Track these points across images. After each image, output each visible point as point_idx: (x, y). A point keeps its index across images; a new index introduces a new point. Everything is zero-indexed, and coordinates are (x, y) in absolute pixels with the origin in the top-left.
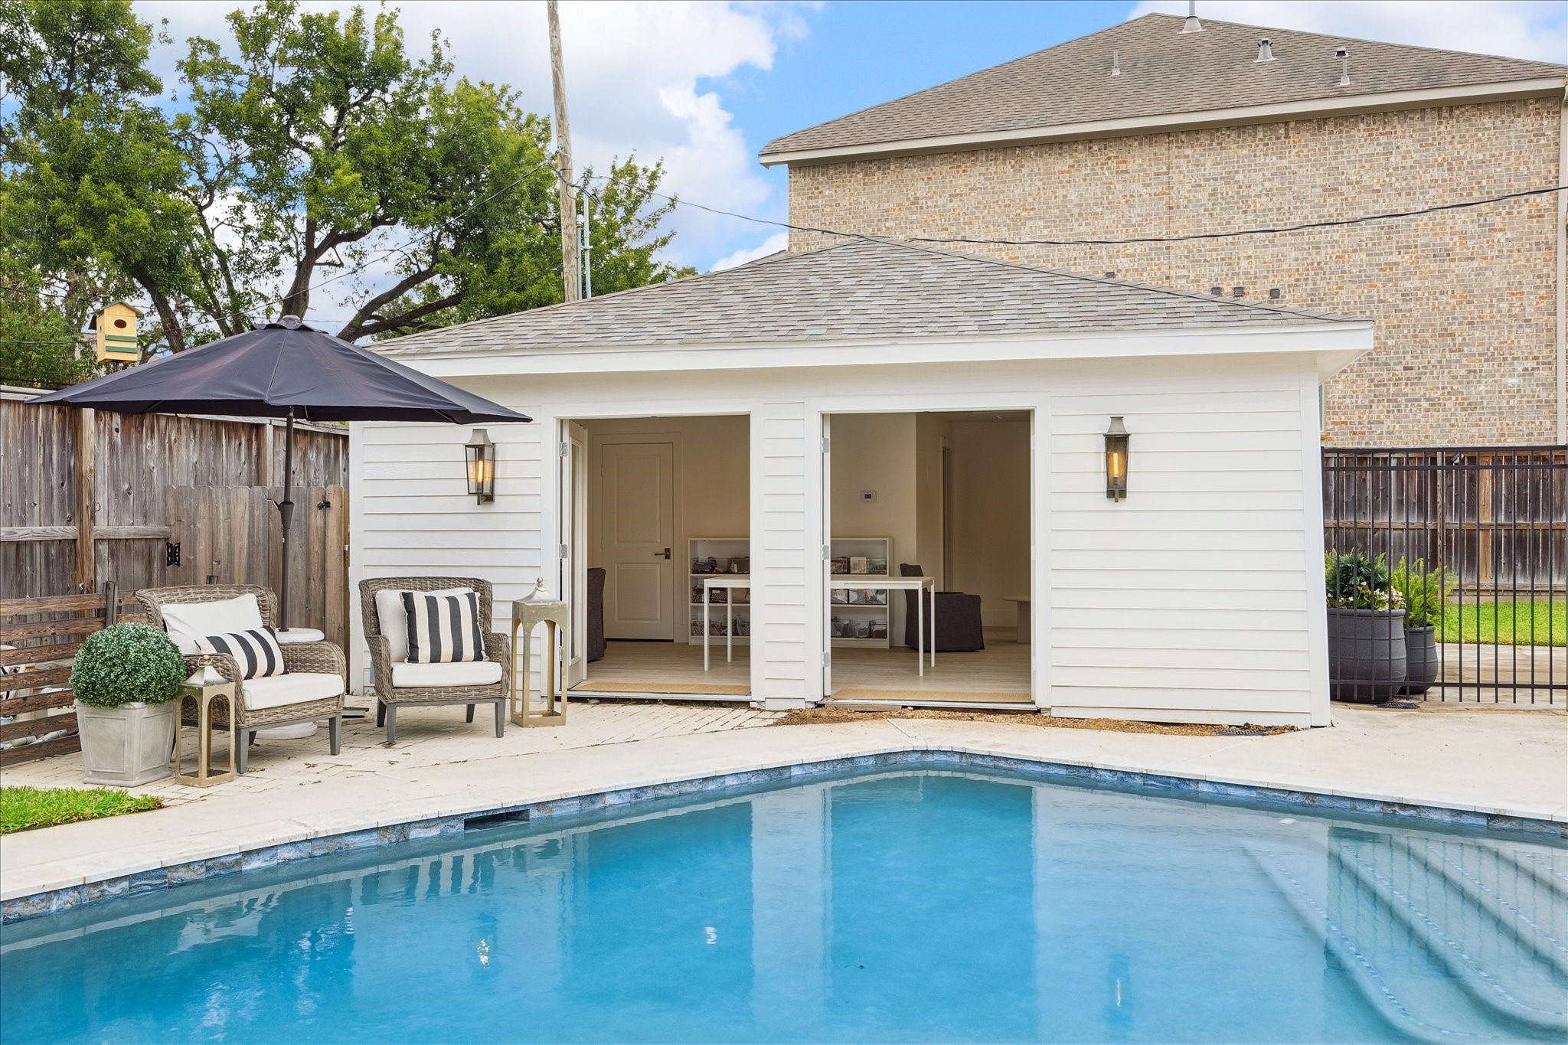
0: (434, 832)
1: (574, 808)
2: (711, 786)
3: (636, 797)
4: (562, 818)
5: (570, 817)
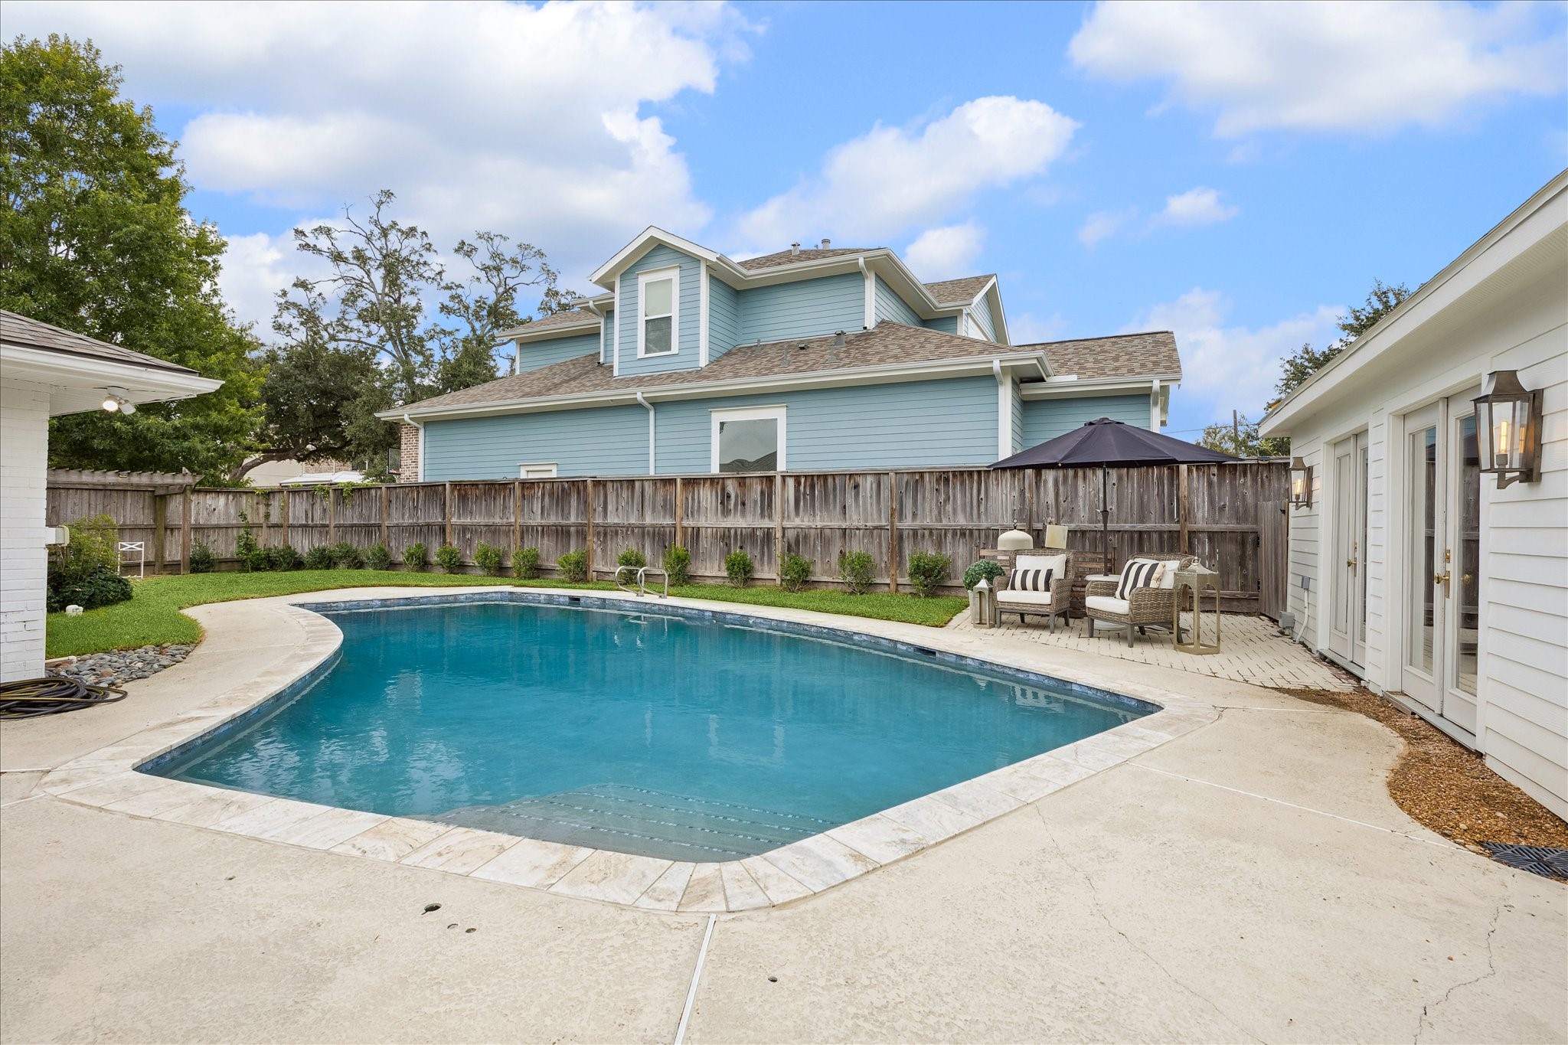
0: (904, 648)
1: (953, 659)
2: (1021, 675)
3: (981, 665)
4: (948, 661)
5: (951, 662)
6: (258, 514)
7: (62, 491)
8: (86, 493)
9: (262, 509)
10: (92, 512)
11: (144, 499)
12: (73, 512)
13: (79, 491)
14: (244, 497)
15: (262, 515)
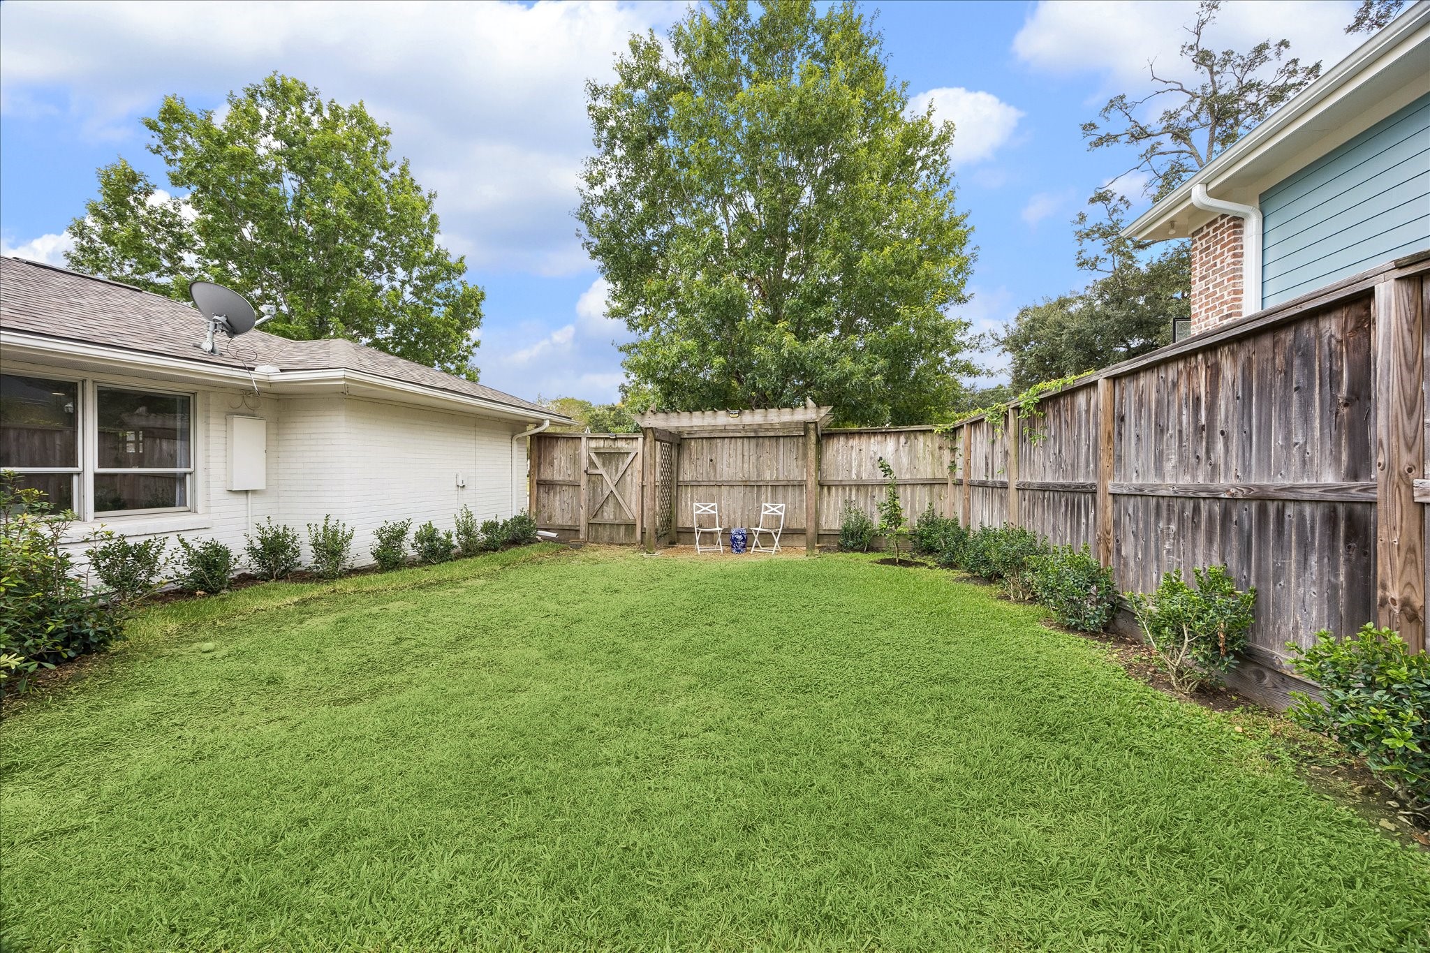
6: (941, 464)
7: (718, 441)
8: (739, 442)
9: (947, 455)
10: (746, 466)
11: (798, 447)
12: (729, 465)
13: (733, 440)
14: (921, 438)
15: (947, 464)
